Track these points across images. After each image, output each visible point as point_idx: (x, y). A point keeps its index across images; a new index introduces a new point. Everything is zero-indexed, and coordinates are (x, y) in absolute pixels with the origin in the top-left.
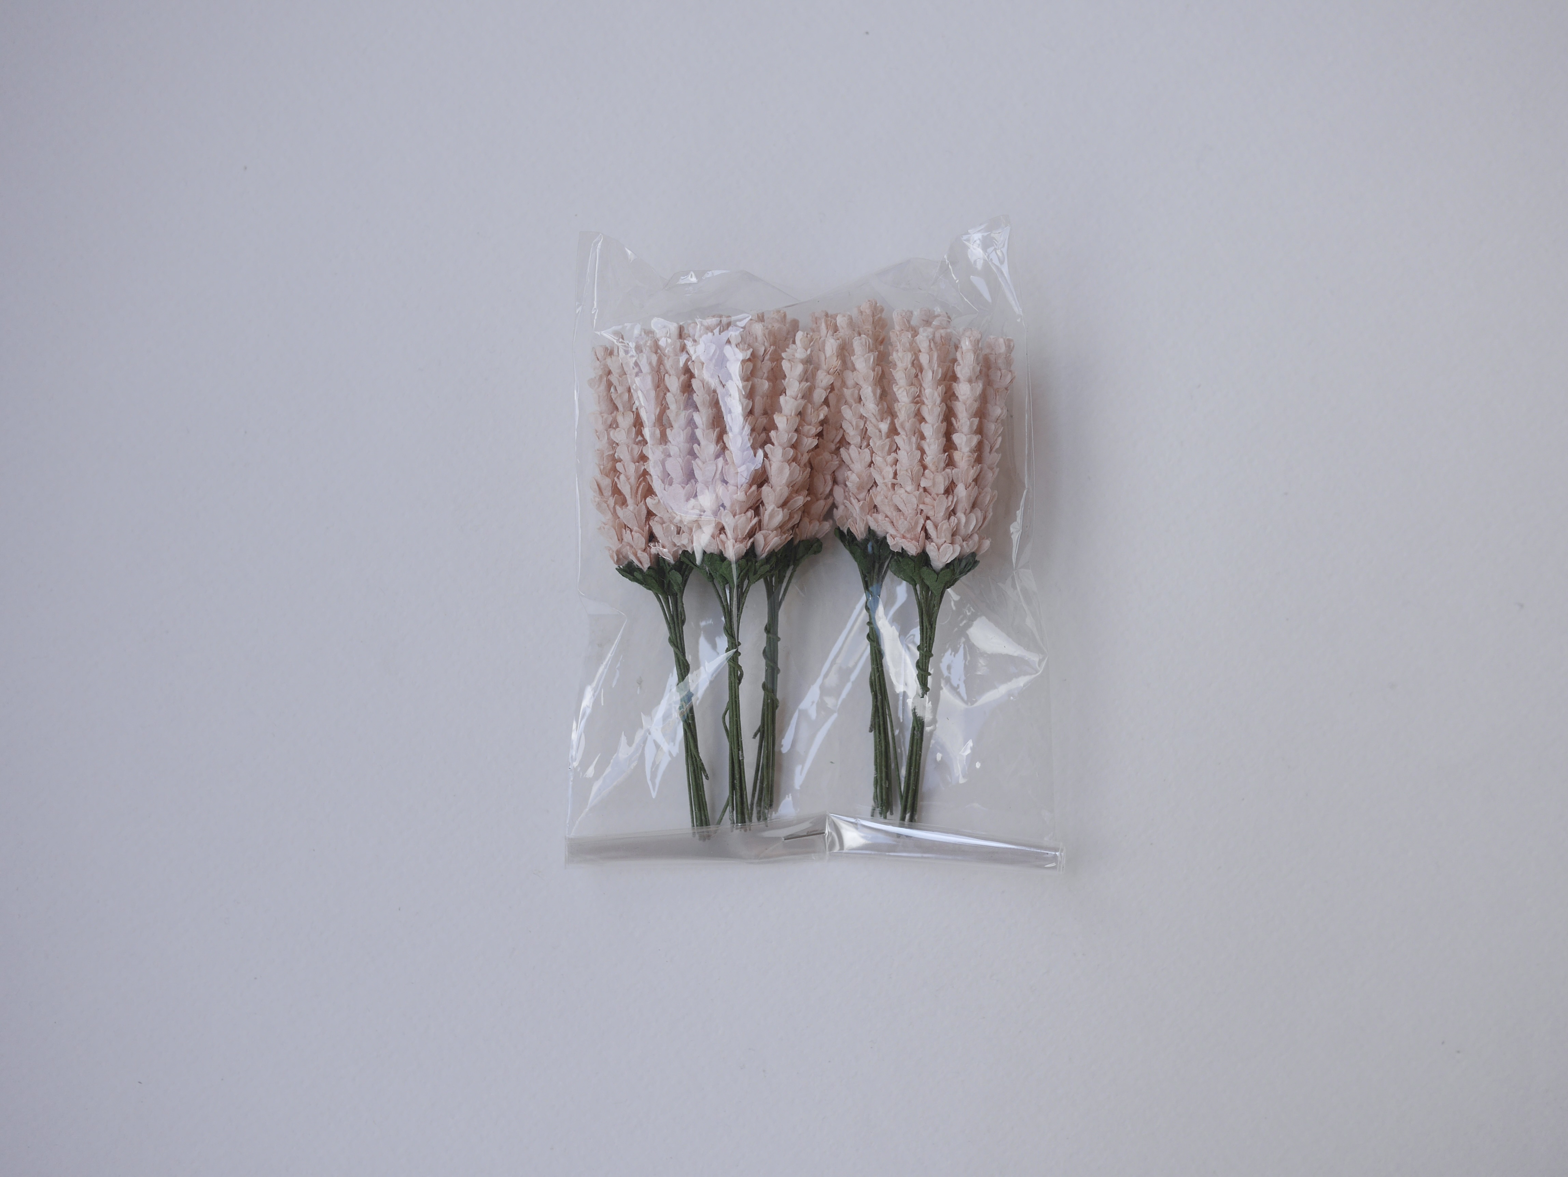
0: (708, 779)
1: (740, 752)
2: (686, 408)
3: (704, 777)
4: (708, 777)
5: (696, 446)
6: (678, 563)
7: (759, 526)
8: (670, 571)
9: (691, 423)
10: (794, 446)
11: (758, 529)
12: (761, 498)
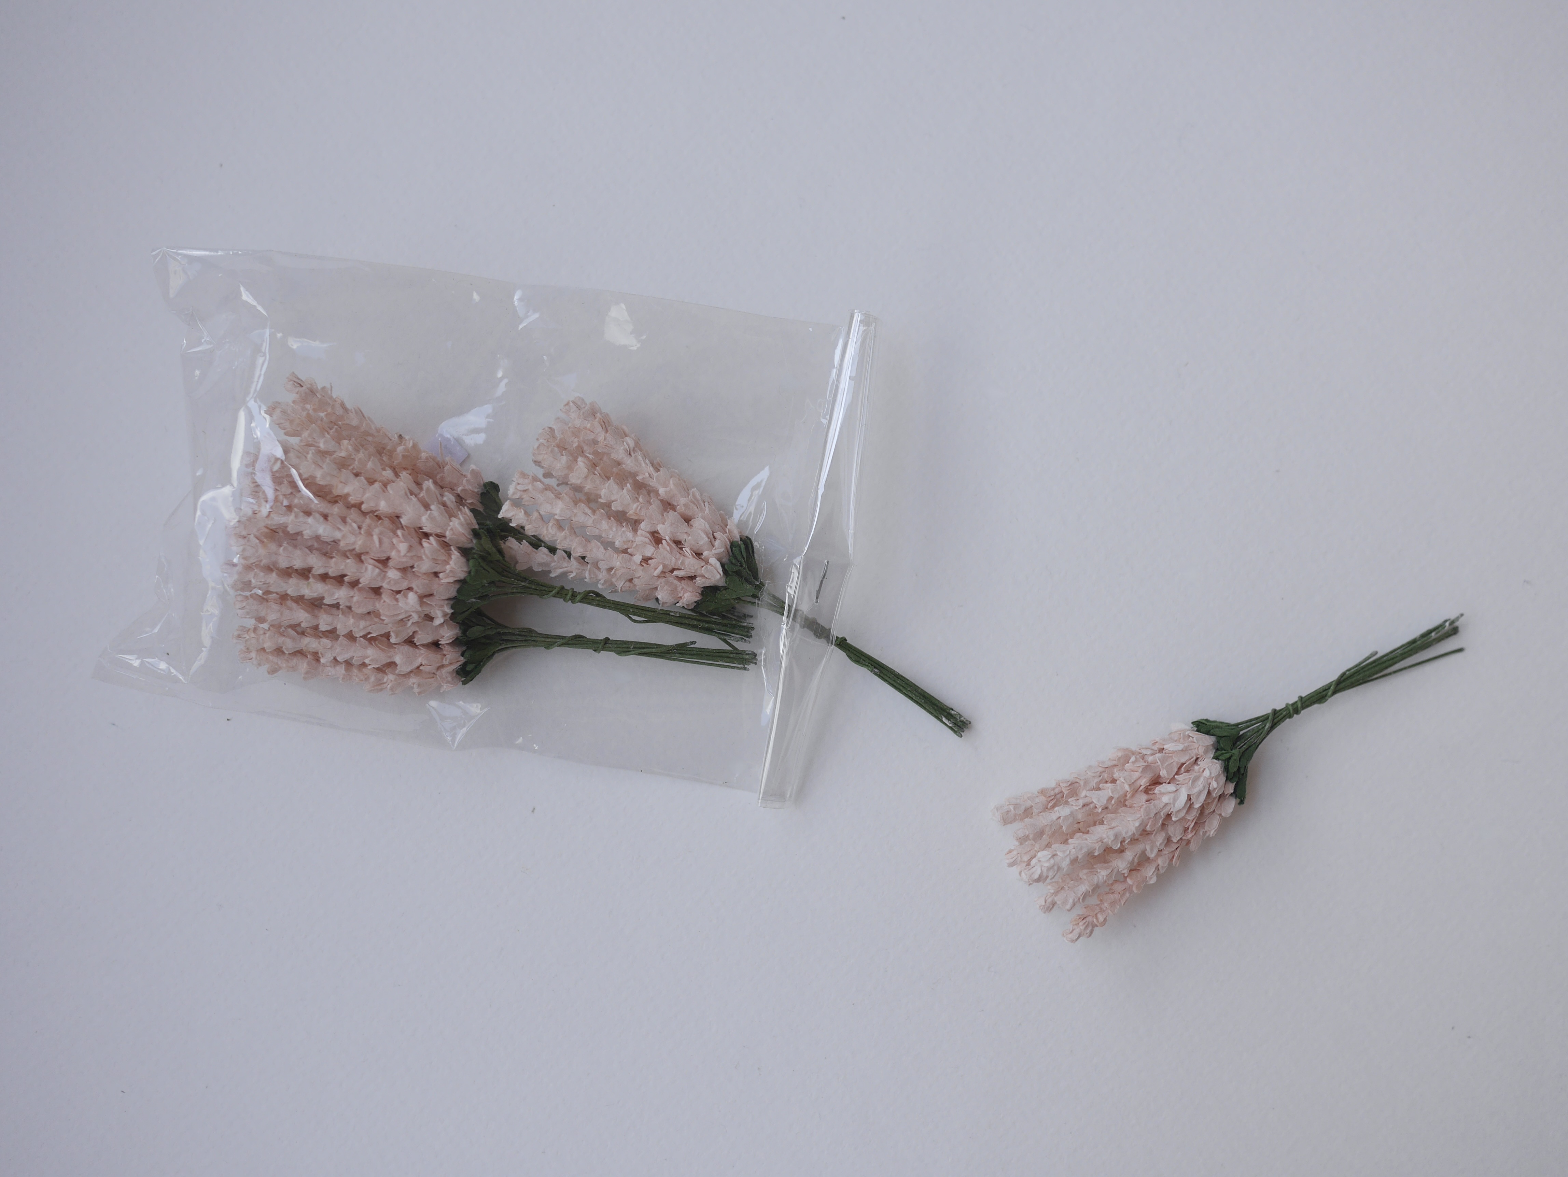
0: (696, 642)
1: (672, 614)
2: (307, 578)
3: (693, 646)
4: (692, 642)
5: (346, 579)
6: (462, 627)
7: (440, 536)
8: (467, 636)
9: (324, 577)
10: (371, 482)
11: (444, 539)
12: (414, 528)
